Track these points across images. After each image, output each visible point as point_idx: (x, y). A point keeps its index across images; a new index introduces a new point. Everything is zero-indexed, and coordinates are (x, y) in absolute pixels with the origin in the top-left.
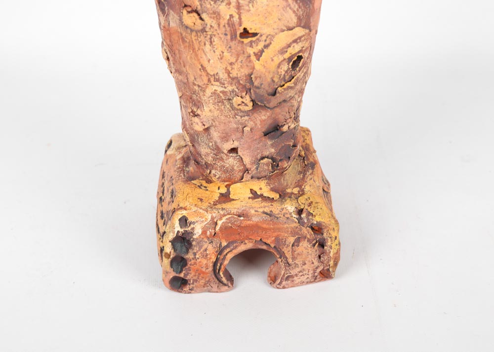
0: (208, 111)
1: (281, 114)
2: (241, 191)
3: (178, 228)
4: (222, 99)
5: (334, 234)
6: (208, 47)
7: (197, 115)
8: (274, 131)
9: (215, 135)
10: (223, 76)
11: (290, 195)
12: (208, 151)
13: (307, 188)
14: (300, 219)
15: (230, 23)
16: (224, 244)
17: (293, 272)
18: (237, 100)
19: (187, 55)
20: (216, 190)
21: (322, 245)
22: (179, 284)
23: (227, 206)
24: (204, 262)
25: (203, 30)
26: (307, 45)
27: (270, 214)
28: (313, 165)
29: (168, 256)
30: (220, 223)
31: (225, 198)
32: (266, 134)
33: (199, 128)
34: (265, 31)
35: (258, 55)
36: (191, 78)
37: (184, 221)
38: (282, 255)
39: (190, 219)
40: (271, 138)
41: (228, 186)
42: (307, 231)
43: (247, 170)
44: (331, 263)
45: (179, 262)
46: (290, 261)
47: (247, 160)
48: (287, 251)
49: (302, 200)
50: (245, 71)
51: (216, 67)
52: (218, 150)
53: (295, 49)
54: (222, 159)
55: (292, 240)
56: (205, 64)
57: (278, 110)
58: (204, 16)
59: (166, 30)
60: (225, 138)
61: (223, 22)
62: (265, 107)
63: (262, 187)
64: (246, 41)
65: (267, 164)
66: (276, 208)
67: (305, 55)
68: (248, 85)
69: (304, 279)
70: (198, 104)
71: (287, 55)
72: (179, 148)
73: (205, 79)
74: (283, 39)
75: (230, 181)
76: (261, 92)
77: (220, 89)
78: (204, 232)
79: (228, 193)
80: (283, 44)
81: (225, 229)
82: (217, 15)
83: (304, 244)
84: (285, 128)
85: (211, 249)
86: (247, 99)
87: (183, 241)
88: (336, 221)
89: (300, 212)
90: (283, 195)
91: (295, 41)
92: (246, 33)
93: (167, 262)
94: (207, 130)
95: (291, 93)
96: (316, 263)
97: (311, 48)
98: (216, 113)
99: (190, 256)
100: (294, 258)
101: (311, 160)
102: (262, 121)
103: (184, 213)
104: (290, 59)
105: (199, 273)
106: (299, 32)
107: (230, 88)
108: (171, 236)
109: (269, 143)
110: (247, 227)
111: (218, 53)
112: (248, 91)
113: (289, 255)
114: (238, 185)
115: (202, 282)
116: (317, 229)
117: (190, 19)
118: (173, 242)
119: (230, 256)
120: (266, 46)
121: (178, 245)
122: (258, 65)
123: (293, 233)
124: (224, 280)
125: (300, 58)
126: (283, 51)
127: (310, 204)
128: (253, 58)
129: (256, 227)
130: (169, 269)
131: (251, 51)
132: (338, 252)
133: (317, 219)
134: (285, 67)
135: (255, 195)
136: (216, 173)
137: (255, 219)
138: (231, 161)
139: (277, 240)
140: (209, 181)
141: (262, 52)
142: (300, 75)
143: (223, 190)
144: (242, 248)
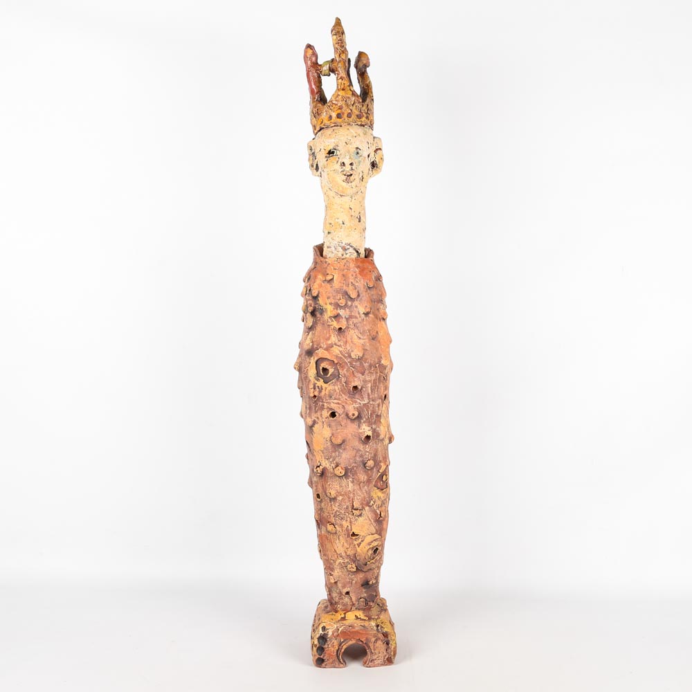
0: (337, 573)
1: (369, 575)
2: (351, 616)
3: (321, 632)
4: (343, 566)
5: (393, 638)
6: (338, 541)
7: (332, 575)
8: (366, 584)
9: (340, 585)
10: (343, 554)
11: (373, 619)
12: (336, 595)
13: (381, 617)
14: (377, 629)
15: (347, 530)
16: (342, 640)
17: (374, 657)
18: (349, 566)
19: (328, 545)
20: (339, 616)
21: (388, 644)
22: (320, 662)
23: (344, 622)
24: (333, 649)
25: (336, 533)
26: (380, 543)
27: (364, 626)
28: (386, 610)
29: (316, 646)
30: (340, 629)
31: (343, 619)
32: (362, 586)
33: (333, 581)
34: (362, 534)
35: (359, 545)
36: (330, 557)
37: (324, 628)
38: (369, 647)
39: (327, 627)
40: (364, 588)
41: (345, 614)
42: (380, 636)
43: (353, 604)
44: (392, 653)
45: (321, 649)
46: (373, 651)
47: (354, 599)
48: (371, 645)
49: (379, 621)
50: (353, 552)
51: (340, 550)
52: (341, 593)
53: (375, 544)
54: (342, 599)
55: (373, 639)
56: (336, 549)
57: (367, 573)
58: (336, 526)
59: (320, 537)
60: (344, 587)
61: (344, 529)
62: (362, 571)
63: (361, 614)
64: (354, 538)
65: (363, 602)
66: (366, 624)
67: (380, 548)
68: (354, 559)
69: (379, 661)
70: (332, 570)
71: (371, 546)
72: (323, 604)
73: (336, 556)
74: (369, 539)
75: (346, 611)
76: (360, 563)
77: (342, 561)
78: (333, 634)
79: (345, 617)
80: (369, 541)
81: (343, 632)
82: (341, 526)
83: (379, 642)
84: (371, 583)
85: (336, 643)
86: (354, 566)
87: (323, 638)
88: (395, 633)
89: (378, 626)
90: (370, 619)
91: (375, 540)
92: (354, 534)
93: (315, 649)
94: (336, 583)
95: (374, 566)
96: (385, 653)
97: (382, 546)
98: (340, 573)
99: (326, 646)
100: (374, 650)
101: (385, 608)
102: (361, 578)
103: (324, 624)
104: (373, 548)
105: (330, 655)
106: (377, 536)
107: (346, 561)
108: (318, 636)
109: (364, 590)
110: (353, 632)
111: (342, 543)
112: (354, 562)
113: (372, 648)
114: (349, 613)
115: (331, 660)
116: (386, 635)
117: (330, 528)
118: (318, 639)
119: (345, 647)
120: (362, 541)
121: (321, 641)
122: (359, 549)
123: (375, 636)
124: (341, 660)
125: (377, 549)
126: (369, 544)
127: (382, 623)
128: (357, 546)
129: (357, 632)
130: (316, 653)
131: (355, 543)
132: (395, 648)
133: (385, 630)
134: (371, 552)
135: (357, 618)
136: (340, 607)
137: (357, 629)
138: (346, 600)
139: (367, 639)
140: (336, 612)
141: (360, 543)
142: (378, 558)
143: (343, 616)
144: (351, 643)
